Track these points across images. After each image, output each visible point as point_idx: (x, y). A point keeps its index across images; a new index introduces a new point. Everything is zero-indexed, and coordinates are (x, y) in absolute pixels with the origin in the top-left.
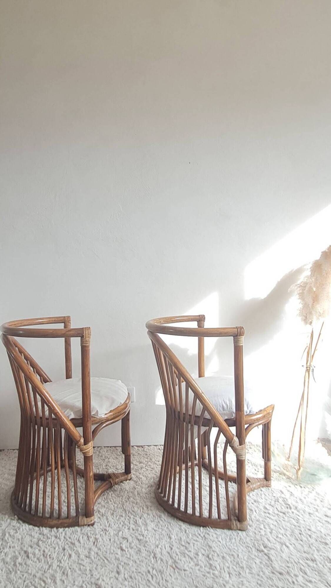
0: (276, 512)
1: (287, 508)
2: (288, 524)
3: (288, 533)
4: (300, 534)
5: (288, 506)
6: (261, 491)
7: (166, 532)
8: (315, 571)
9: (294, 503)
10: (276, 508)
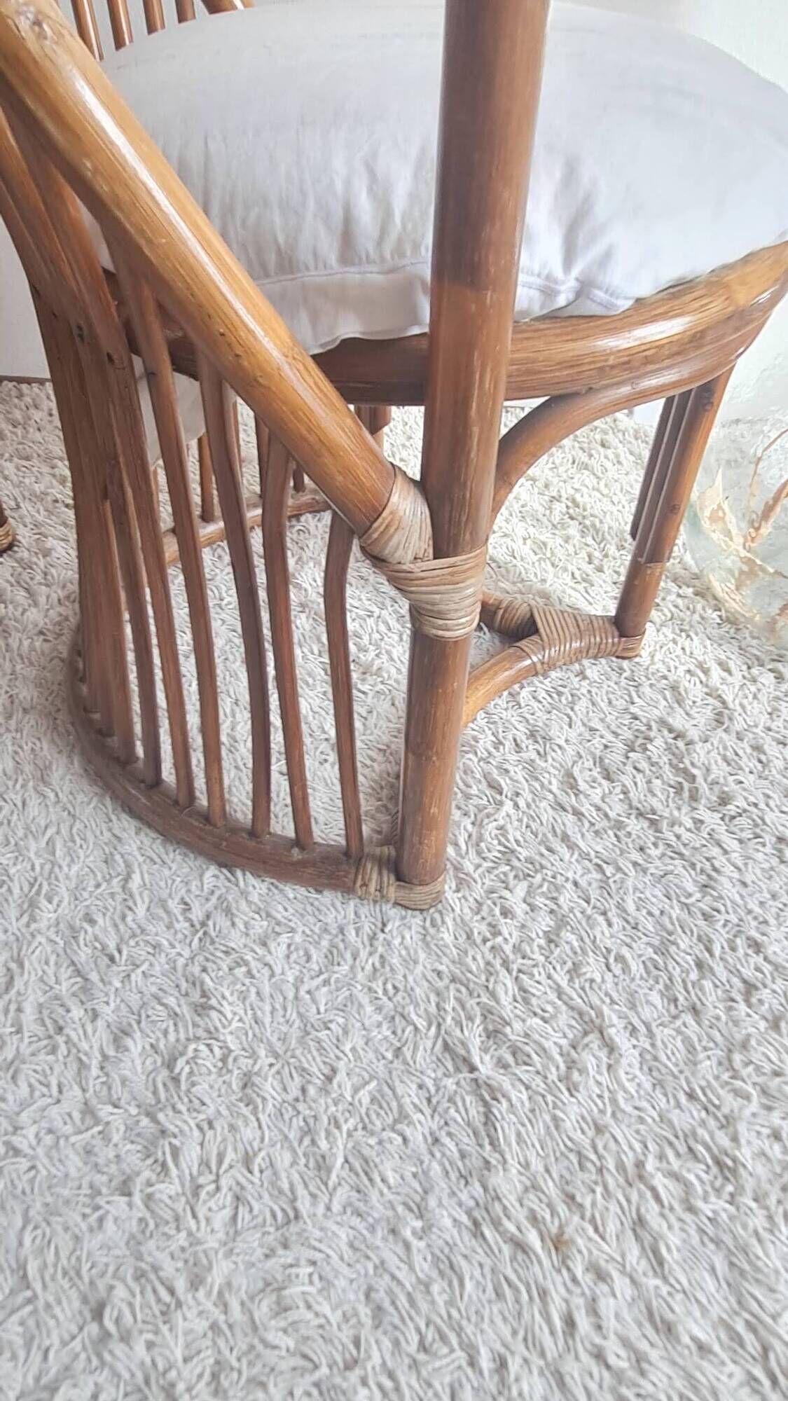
0: (617, 809)
1: (679, 789)
2: (655, 895)
3: (638, 954)
4: (700, 965)
5: (686, 785)
6: (582, 674)
7: (33, 869)
8: (717, 1242)
9: (719, 770)
10: (625, 792)
